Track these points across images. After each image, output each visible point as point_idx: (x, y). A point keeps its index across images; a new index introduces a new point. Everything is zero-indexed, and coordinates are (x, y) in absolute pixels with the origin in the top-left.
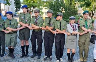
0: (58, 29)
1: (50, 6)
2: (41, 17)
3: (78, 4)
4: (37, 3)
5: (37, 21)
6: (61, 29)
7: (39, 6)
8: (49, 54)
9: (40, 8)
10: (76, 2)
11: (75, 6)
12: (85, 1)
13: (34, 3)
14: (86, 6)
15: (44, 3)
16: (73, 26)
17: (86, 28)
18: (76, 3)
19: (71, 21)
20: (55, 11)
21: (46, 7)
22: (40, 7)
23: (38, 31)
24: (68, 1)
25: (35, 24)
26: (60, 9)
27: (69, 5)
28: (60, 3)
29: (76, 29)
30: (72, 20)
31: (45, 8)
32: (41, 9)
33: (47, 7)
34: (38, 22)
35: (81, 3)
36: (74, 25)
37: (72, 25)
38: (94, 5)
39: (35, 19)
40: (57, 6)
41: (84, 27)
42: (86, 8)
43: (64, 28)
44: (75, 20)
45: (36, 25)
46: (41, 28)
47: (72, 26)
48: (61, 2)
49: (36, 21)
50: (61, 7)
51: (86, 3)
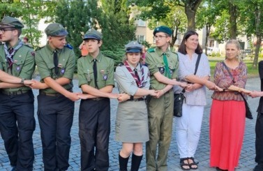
0: (89, 83)
1: (58, 14)
2: (27, 46)
3: (137, 10)
4: (19, 4)
5: (12, 57)
6: (99, 83)
7: (28, 13)
8: (57, 167)
9: (30, 20)
10: (130, 6)
11: (128, 17)
12: (152, 3)
13: (12, 5)
14: (155, 17)
15: (43, 7)
16: (136, 73)
17: (166, 76)
18: (130, 9)
19: (130, 57)
20: (74, 28)
21: (49, 18)
22: (31, 18)
23: (19, 93)
24: (111, 3)
25: (6, 69)
26: (89, 24)
27: (112, 12)
28: (86, 7)
29: (145, 80)
30: (132, 53)
31: (45, 19)
32: (34, 24)
33: (52, 16)
34: (15, 61)
35: (143, 8)
36: (138, 68)
37: (133, 68)
38: (175, 15)
39: (7, 53)
40: (78, 15)
41: (162, 73)
42: (156, 21)
43: (106, 80)
44: (141, 53)
45: (12, 74)
46: (27, 82)
47: (134, 73)
48: (89, 3)
49: (9, 59)
50: (91, 19)
51: (155, 8)
